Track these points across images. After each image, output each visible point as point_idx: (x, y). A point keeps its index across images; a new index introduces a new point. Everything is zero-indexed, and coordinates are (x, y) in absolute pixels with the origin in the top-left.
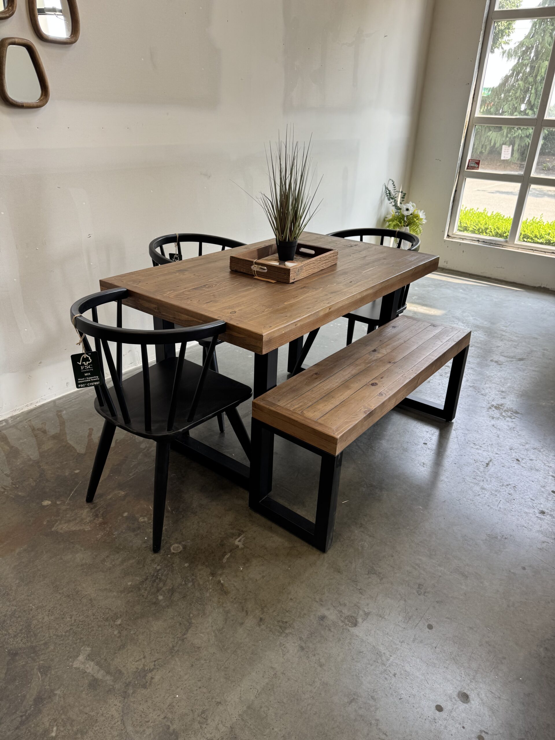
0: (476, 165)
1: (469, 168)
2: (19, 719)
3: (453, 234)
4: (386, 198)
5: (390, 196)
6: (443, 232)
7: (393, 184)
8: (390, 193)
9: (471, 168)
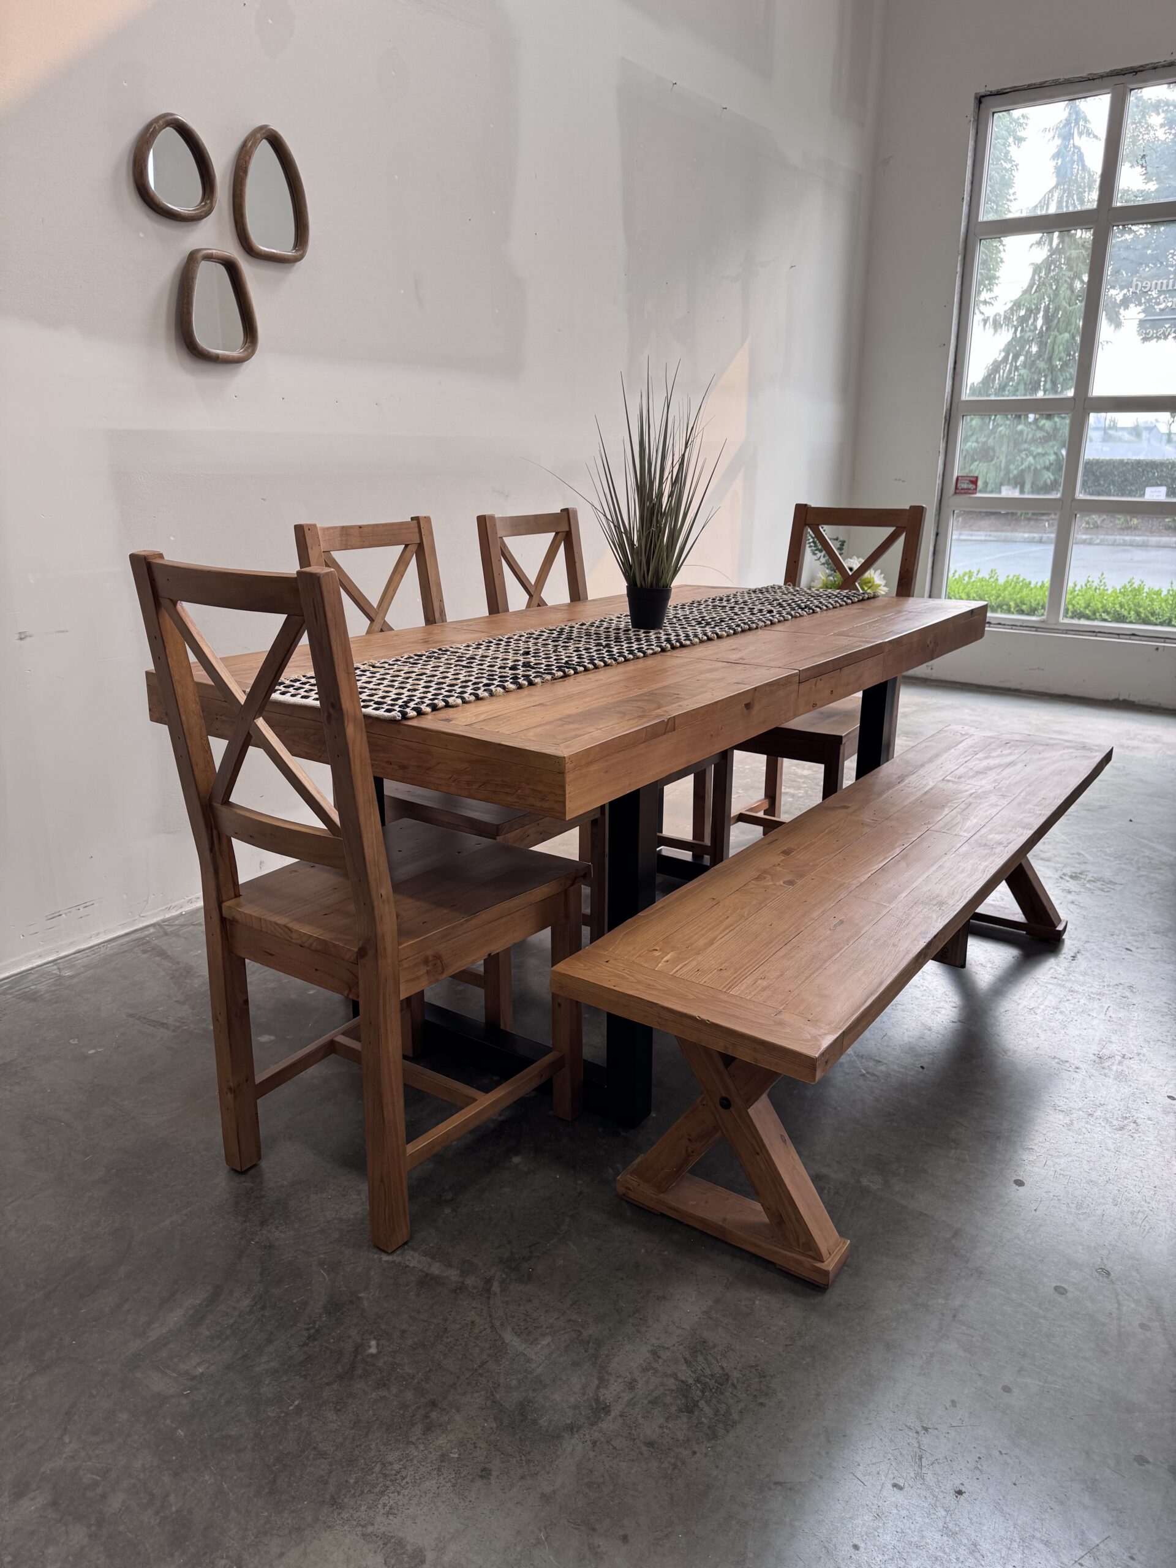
0: (972, 486)
1: (957, 491)
2: (306, 1334)
9: (963, 491)
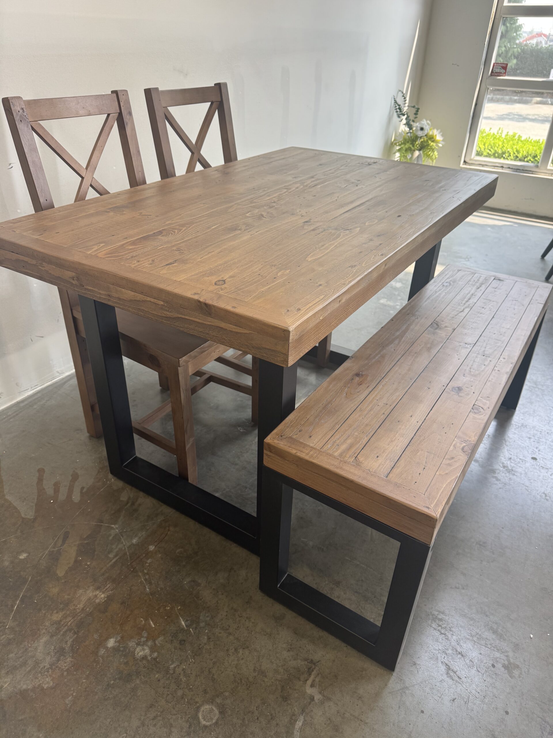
0: (503, 71)
1: (493, 74)
3: (471, 160)
4: (395, 114)
5: (401, 111)
6: (460, 157)
7: (403, 96)
8: (400, 109)
9: (496, 74)
